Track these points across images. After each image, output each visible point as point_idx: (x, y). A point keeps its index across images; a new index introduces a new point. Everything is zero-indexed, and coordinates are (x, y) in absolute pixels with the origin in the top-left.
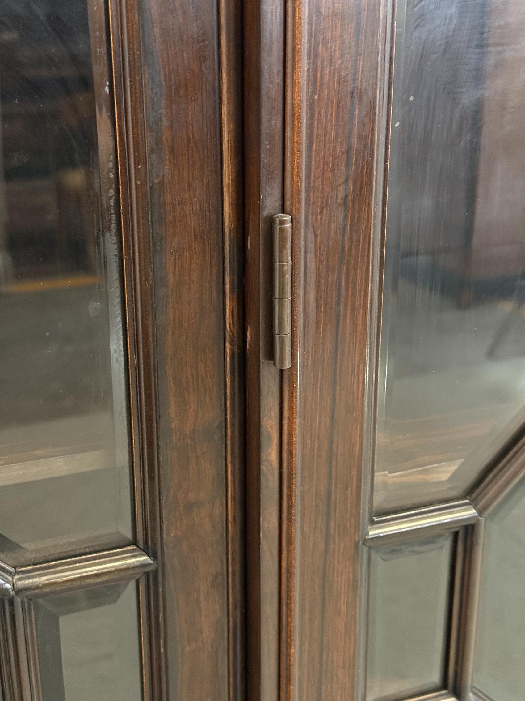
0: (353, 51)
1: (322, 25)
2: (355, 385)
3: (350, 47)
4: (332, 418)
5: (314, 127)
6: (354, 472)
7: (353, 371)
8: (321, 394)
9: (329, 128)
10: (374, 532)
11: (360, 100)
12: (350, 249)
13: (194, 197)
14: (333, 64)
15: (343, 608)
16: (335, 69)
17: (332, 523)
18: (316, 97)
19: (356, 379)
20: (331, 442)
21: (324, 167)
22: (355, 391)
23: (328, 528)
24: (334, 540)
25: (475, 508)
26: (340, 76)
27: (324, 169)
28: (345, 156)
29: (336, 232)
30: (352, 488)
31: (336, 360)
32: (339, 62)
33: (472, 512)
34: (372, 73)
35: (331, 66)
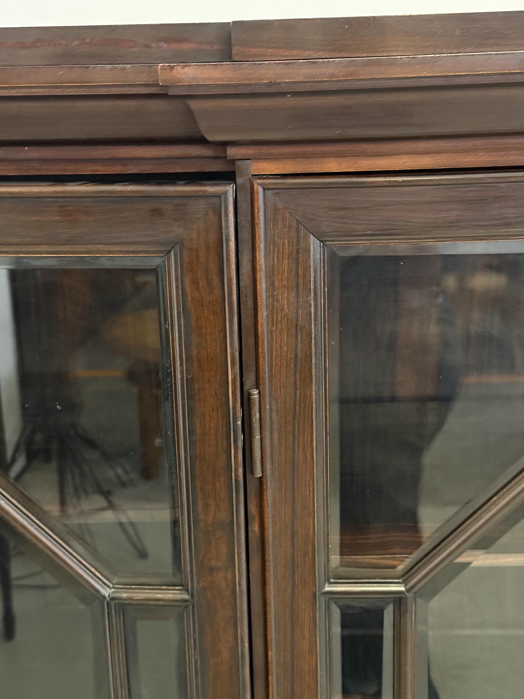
0: (295, 305)
1: (276, 292)
2: (308, 493)
3: (293, 303)
4: (293, 510)
5: (273, 344)
6: (310, 547)
7: (306, 484)
8: (285, 495)
9: (283, 346)
10: (328, 588)
11: (301, 332)
12: (299, 412)
13: (211, 387)
14: (283, 312)
15: (307, 634)
16: (285, 314)
17: (296, 577)
18: (274, 328)
19: (308, 489)
20: (293, 525)
21: (280, 365)
22: (308, 496)
23: (293, 579)
24: (298, 587)
25: (405, 587)
26: (288, 318)
27: (280, 367)
28: (293, 360)
29: (290, 402)
30: (309, 557)
31: (294, 475)
32: (287, 311)
33: (402, 588)
34: (308, 317)
35: (282, 312)
